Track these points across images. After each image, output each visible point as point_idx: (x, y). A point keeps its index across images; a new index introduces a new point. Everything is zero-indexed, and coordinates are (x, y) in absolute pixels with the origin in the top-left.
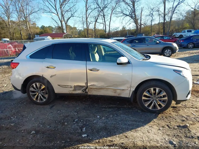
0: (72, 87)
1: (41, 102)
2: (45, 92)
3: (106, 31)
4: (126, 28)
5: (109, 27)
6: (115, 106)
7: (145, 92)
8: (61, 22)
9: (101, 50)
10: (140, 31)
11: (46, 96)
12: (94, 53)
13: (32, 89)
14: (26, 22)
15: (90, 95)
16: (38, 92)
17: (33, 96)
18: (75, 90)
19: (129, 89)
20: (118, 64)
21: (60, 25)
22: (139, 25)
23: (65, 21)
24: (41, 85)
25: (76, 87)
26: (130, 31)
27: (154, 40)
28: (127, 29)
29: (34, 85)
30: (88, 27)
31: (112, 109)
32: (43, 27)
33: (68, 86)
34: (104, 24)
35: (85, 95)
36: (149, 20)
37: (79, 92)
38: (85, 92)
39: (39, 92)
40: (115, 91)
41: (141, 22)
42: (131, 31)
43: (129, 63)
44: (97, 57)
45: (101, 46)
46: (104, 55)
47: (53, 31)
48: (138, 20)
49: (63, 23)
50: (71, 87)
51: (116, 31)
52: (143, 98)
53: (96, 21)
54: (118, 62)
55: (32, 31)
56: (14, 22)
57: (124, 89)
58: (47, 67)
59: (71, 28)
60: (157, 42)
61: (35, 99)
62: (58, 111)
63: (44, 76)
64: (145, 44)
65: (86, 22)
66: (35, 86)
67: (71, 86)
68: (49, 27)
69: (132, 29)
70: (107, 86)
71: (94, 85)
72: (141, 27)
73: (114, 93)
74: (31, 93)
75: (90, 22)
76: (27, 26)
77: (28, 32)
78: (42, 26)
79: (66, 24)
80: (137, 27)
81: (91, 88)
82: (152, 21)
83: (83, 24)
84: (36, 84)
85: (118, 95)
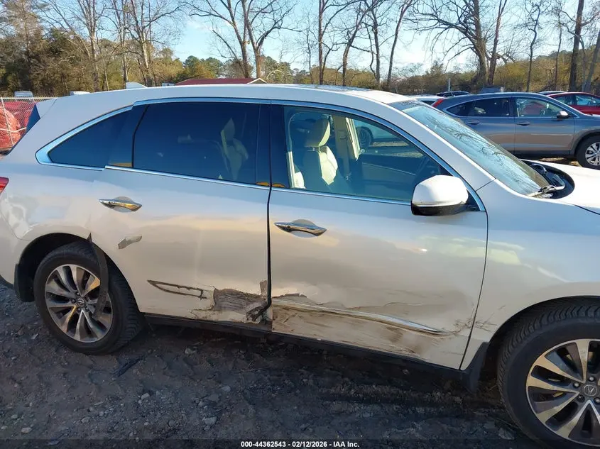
0: (205, 294)
1: (88, 340)
2: (101, 304)
3: (378, 77)
4: (444, 66)
5: (391, 63)
6: (393, 394)
7: (546, 356)
8: (242, 44)
9: (347, 137)
10: (491, 77)
11: (107, 320)
12: (316, 148)
13: (53, 287)
14: (141, 43)
15: (281, 337)
16: (75, 301)
17: (58, 313)
18: (217, 307)
19: (466, 333)
20: (417, 211)
21: (239, 55)
22: (488, 57)
23: (255, 41)
24: (87, 275)
25: (222, 298)
26: (456, 76)
27: (548, 105)
28: (447, 71)
29: (60, 270)
30: (323, 61)
31: (376, 407)
32: (192, 61)
33: (189, 288)
34: (373, 53)
35: (259, 332)
36: (523, 43)
37: (235, 316)
38: (258, 321)
39: (81, 301)
40: (395, 332)
41: (495, 48)
42: (460, 76)
43: (471, 205)
44: (328, 165)
45: (347, 119)
46: (357, 156)
47: (219, 75)
48: (485, 40)
49: (249, 47)
50: (200, 297)
51: (410, 75)
52: (532, 381)
53: (350, 44)
54: (418, 200)
55: (157, 71)
56: (106, 44)
57: (440, 328)
58: (106, 204)
59: (271, 64)
60: (559, 112)
61: (64, 329)
62: (144, 392)
63: (94, 240)
64: (514, 121)
65: (317, 46)
66: (63, 277)
67: (202, 291)
68: (210, 60)
69: (464, 70)
70: (359, 308)
71: (297, 295)
72: (495, 64)
73: (389, 342)
74: (50, 304)
75: (330, 46)
76: (143, 56)
77: (145, 74)
78: (191, 57)
79: (256, 50)
80: (481, 62)
81: (287, 308)
82: (532, 44)
83: (310, 53)
84: (69, 268)
85: (406, 353)
